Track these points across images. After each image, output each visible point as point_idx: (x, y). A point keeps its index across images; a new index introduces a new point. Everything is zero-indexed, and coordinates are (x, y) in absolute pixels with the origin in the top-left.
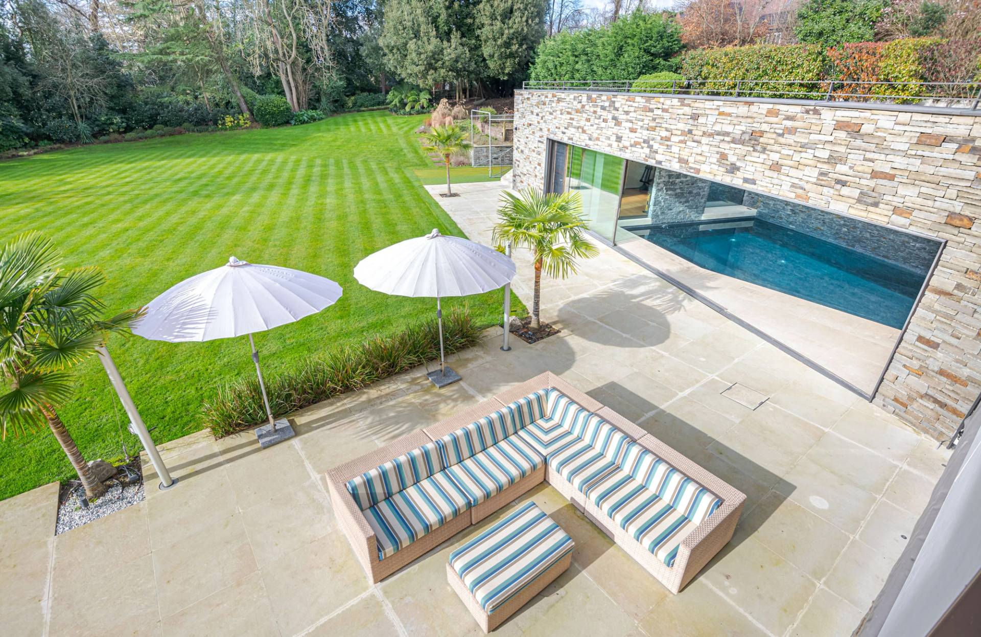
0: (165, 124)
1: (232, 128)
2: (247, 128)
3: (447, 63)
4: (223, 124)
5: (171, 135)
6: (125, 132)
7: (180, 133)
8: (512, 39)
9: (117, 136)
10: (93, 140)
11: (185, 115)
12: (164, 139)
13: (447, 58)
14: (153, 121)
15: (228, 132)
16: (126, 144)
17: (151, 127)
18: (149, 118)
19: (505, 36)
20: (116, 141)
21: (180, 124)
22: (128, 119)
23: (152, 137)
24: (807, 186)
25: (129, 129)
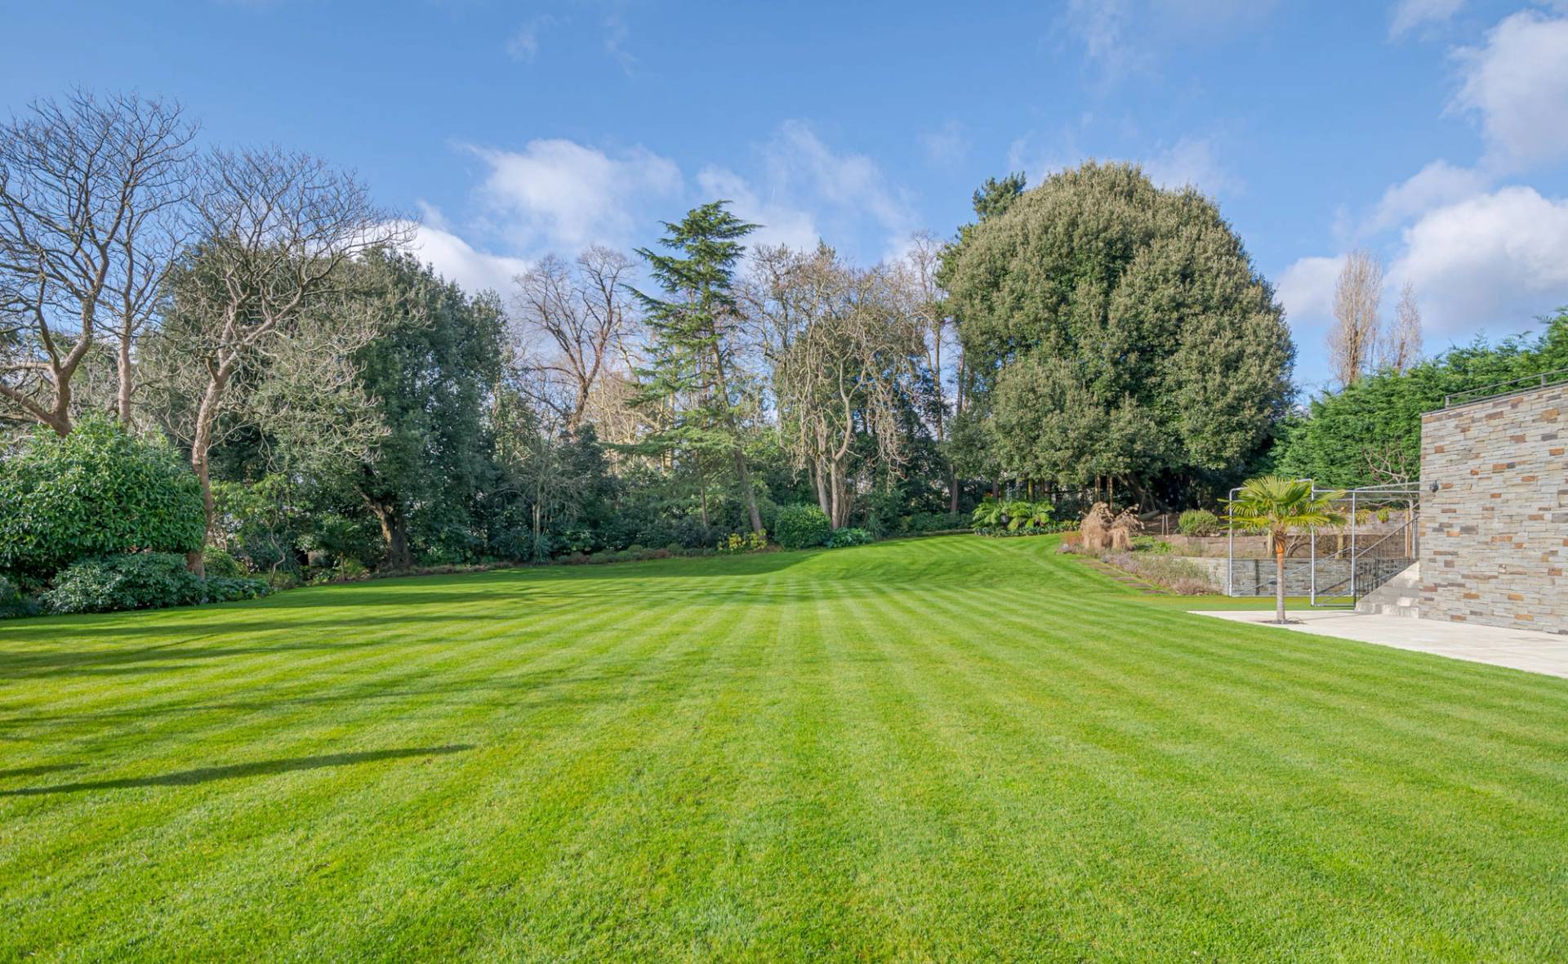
0: (645, 543)
1: (737, 551)
2: (761, 550)
3: (1116, 444)
4: (726, 546)
5: (651, 558)
6: (591, 552)
7: (663, 556)
8: (1246, 399)
9: (580, 555)
10: (549, 560)
11: (674, 533)
12: (641, 564)
13: (1117, 435)
14: (630, 538)
15: (732, 556)
16: (590, 568)
17: (624, 548)
18: (627, 535)
19: (1230, 395)
20: (578, 562)
21: (664, 545)
22: (598, 536)
23: (626, 560)
25: (597, 548)
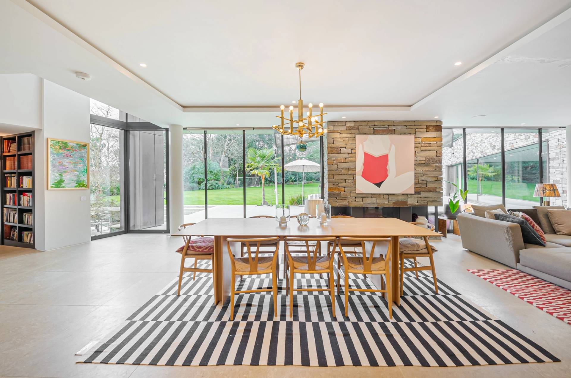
6: (295, 181)
24: (512, 142)
